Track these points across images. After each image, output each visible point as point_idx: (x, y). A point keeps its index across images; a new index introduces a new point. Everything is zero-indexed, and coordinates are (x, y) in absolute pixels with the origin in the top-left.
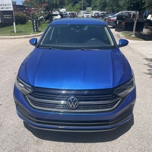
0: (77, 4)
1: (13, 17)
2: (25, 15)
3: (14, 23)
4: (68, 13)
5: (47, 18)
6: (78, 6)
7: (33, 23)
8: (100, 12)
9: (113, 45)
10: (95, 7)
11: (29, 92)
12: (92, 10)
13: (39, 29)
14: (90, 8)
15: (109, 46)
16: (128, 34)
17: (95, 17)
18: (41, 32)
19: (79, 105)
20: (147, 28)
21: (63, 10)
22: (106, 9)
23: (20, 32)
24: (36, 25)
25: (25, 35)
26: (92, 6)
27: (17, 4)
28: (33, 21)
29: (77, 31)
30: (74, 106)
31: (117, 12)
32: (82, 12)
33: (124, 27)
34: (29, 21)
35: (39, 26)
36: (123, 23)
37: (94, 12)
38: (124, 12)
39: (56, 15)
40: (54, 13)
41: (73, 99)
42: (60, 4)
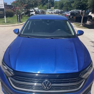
0: (45, 5)
1: (4, 12)
2: (12, 11)
3: (5, 17)
4: (40, 10)
5: (26, 14)
6: (45, 6)
7: (17, 17)
8: (60, 10)
9: (73, 34)
10: (56, 7)
11: (11, 75)
12: (54, 9)
13: (22, 20)
14: (53, 8)
15: (71, 35)
16: (78, 25)
17: (56, 13)
18: (22, 22)
19: (52, 87)
20: (89, 20)
21: (36, 9)
22: (63, 8)
23: (8, 22)
24: (19, 18)
25: (12, 24)
26: (54, 6)
27: (7, 4)
28: (17, 15)
29: (48, 24)
30: (48, 88)
31: (70, 10)
32: (48, 10)
33: (75, 20)
34: (15, 15)
35: (21, 19)
36: (75, 18)
37: (56, 10)
38: (74, 11)
39: (32, 12)
40: (31, 10)
41: (47, 82)
42: (35, 5)
